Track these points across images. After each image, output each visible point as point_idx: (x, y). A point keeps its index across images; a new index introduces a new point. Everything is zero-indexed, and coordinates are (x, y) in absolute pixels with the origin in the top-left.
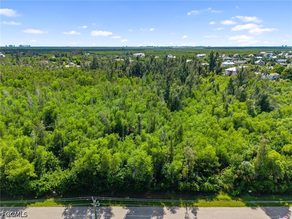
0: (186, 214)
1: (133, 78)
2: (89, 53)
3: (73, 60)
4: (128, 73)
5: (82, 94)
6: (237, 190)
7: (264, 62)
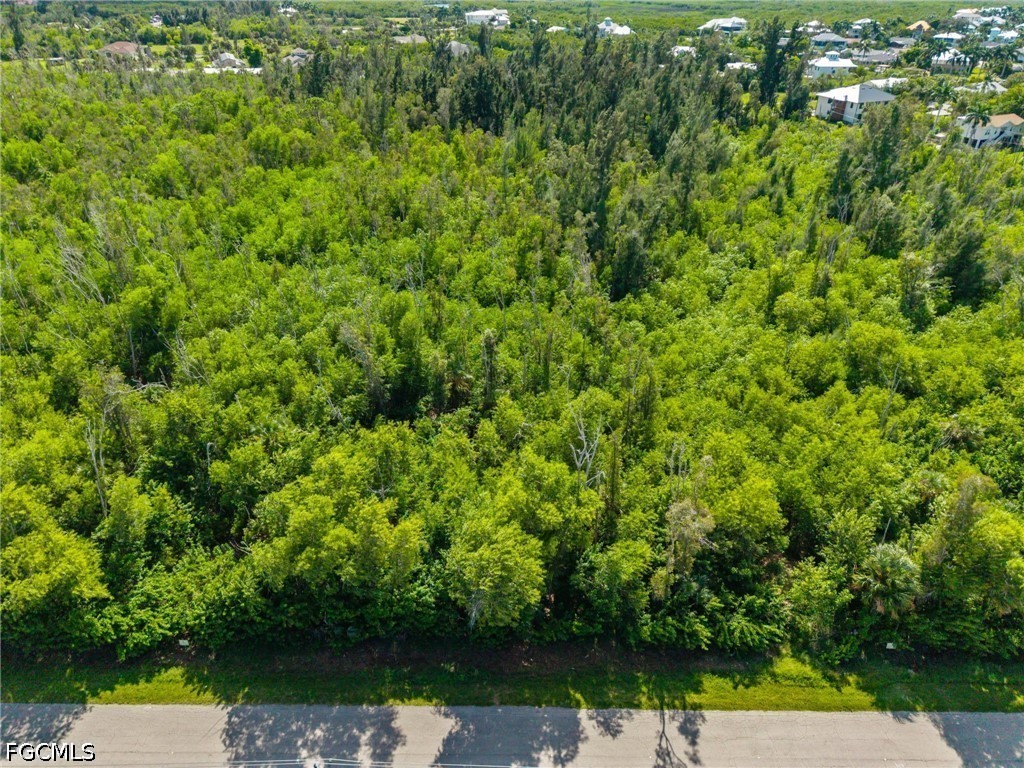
0: (661, 737)
1: (464, 130)
2: (295, 7)
3: (231, 38)
4: (447, 113)
5: (273, 208)
6: (847, 643)
7: (968, 60)
